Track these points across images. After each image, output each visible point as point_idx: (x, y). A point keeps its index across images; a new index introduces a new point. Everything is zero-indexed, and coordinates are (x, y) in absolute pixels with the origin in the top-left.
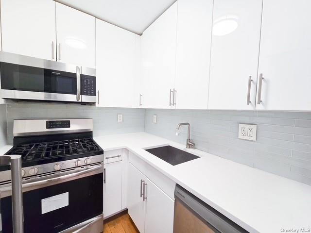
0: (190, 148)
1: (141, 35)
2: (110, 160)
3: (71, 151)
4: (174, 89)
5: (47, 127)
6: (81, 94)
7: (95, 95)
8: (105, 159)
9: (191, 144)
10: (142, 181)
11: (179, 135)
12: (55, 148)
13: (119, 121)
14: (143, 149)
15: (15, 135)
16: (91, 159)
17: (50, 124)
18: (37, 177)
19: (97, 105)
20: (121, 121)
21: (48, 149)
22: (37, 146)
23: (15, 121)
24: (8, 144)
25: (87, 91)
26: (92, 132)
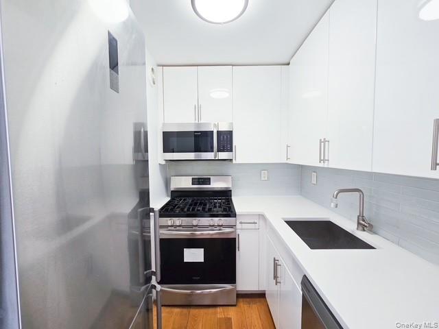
0: (364, 230)
1: (288, 64)
2: (245, 226)
3: (207, 210)
4: (324, 139)
5: (193, 184)
6: (218, 151)
7: (231, 151)
8: (238, 223)
9: (363, 225)
10: (275, 260)
11: (336, 206)
12: (196, 204)
13: (263, 179)
14: (283, 219)
15: (172, 190)
16: (223, 221)
17: (195, 181)
18: (181, 228)
19: (234, 161)
20: (266, 179)
21: (191, 205)
22: (184, 200)
23: (172, 178)
24: (168, 196)
25: (223, 147)
26: (231, 191)
